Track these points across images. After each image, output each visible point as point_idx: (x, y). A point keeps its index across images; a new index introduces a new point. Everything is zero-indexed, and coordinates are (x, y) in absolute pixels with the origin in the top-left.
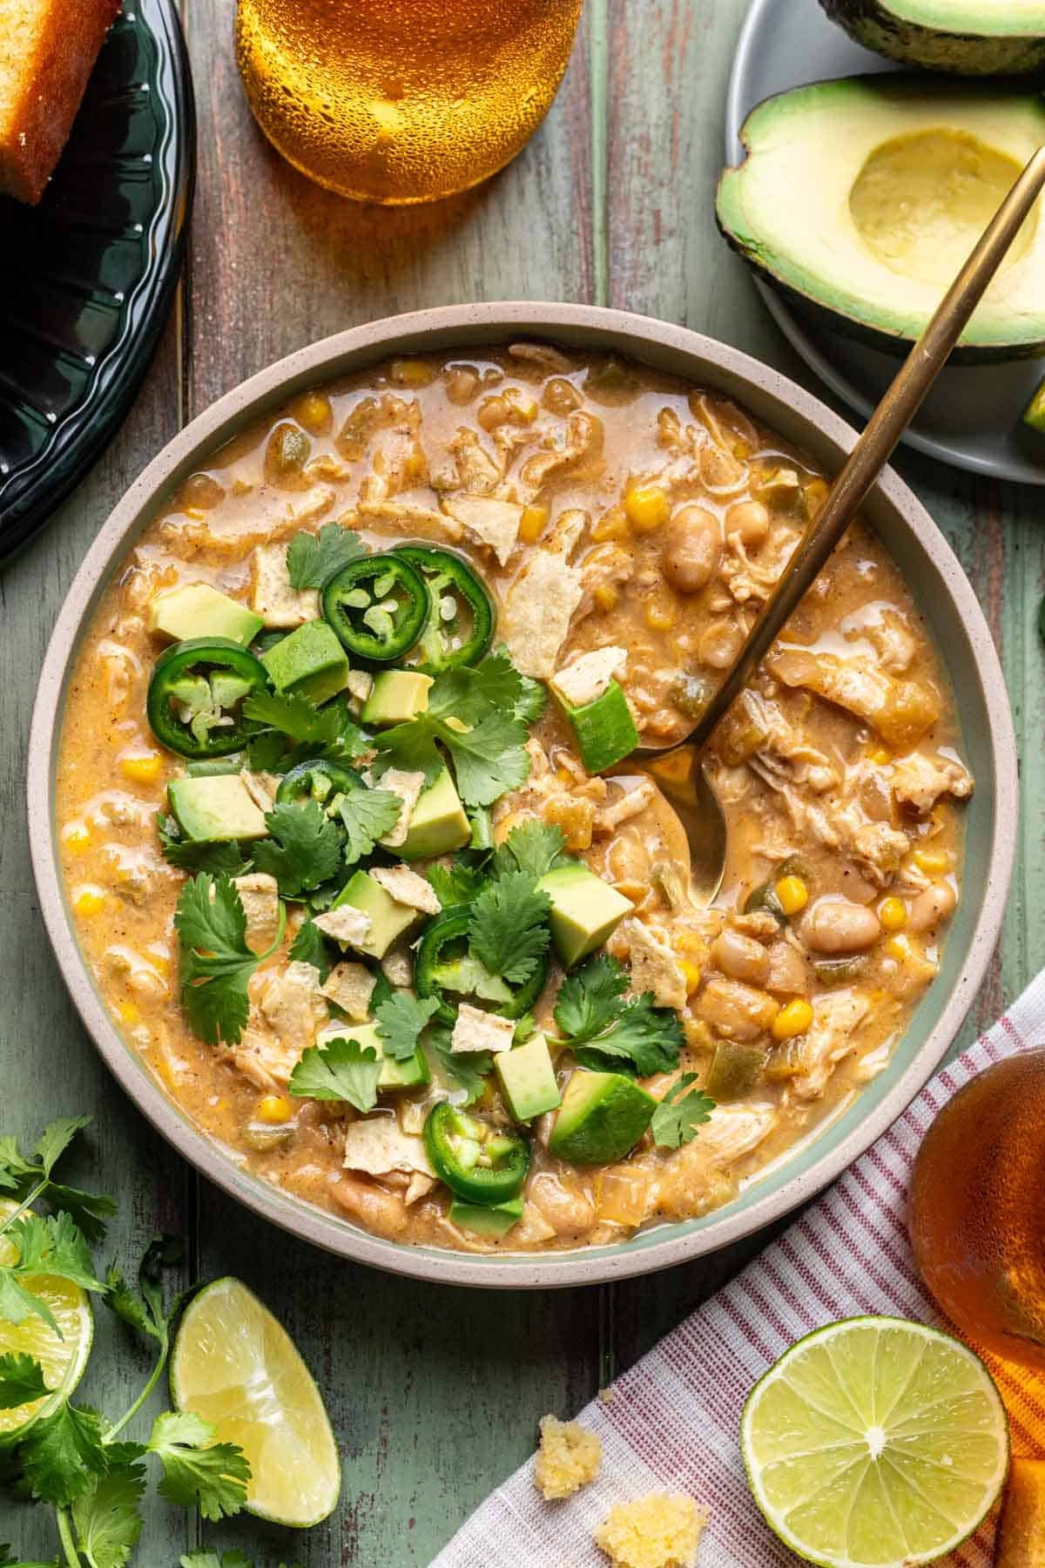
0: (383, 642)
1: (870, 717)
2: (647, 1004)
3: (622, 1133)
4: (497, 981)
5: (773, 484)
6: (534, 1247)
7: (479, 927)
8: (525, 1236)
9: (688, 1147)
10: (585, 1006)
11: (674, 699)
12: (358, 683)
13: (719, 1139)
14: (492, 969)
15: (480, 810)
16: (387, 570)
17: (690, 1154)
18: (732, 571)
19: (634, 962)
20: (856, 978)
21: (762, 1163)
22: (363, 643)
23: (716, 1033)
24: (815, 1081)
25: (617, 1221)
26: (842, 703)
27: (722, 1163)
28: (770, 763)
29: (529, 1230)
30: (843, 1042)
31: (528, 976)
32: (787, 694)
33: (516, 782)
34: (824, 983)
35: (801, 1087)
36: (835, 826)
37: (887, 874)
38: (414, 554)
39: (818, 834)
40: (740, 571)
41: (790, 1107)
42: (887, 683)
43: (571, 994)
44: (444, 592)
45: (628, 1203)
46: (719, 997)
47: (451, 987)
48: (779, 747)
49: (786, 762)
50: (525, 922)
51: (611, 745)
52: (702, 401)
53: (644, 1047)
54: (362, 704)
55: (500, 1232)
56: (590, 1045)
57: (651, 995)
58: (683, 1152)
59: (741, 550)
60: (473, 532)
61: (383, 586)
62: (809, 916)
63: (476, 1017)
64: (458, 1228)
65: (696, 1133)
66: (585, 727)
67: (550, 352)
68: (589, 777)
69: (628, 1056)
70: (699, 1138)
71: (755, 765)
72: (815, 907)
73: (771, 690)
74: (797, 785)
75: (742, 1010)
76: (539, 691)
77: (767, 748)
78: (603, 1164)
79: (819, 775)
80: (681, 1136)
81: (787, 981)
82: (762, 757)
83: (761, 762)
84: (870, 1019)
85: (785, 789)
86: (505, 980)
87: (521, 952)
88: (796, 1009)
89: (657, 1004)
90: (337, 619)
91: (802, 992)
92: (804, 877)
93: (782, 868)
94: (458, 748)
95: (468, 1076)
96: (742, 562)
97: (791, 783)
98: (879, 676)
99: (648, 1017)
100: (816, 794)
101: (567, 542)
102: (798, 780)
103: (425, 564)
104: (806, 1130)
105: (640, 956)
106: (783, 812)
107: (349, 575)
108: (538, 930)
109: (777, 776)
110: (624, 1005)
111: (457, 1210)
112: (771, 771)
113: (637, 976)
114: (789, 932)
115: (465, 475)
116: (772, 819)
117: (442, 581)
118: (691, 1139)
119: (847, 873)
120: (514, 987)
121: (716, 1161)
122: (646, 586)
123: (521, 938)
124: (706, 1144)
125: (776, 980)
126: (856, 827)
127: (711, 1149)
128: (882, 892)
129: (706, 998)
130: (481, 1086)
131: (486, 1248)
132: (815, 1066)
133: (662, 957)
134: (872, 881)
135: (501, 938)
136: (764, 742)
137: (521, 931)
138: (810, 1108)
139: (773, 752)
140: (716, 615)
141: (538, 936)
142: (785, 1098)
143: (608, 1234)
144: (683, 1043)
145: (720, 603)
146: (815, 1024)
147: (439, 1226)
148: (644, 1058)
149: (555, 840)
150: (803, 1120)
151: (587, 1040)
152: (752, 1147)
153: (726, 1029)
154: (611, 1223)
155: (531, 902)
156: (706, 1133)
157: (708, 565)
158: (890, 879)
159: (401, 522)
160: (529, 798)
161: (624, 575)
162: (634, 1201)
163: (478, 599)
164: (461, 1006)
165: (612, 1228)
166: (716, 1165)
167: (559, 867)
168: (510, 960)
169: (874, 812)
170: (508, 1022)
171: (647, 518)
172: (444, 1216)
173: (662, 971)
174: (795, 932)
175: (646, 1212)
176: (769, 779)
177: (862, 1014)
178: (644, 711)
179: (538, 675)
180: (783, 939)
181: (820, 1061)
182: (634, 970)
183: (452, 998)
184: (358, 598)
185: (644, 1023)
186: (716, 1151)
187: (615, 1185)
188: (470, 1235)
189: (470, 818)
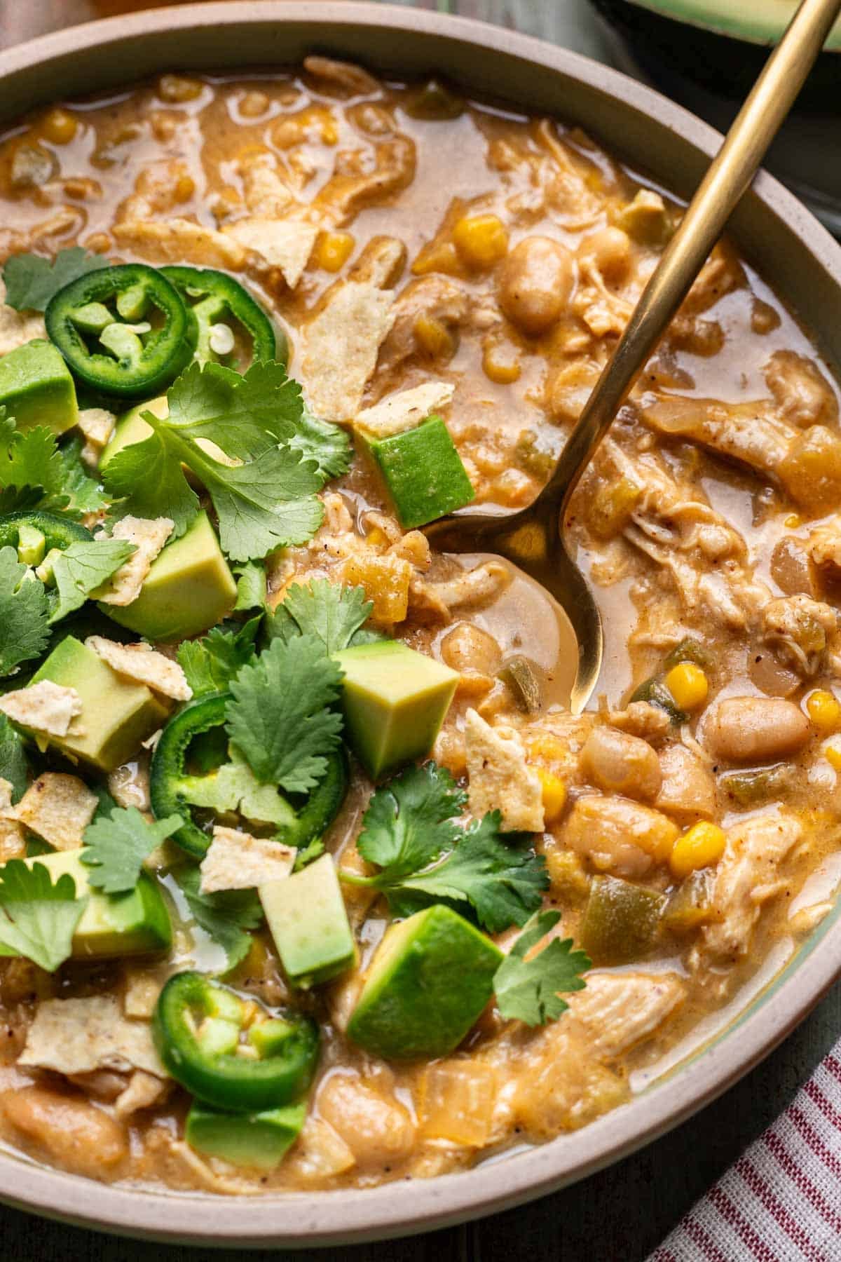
0: (125, 366)
1: (772, 469)
2: (491, 828)
3: (450, 1000)
4: (270, 793)
5: (633, 207)
6: (322, 1184)
7: (241, 711)
8: (307, 1167)
9: (555, 1027)
10: (399, 826)
11: (523, 456)
12: (95, 423)
13: (601, 1014)
14: (265, 774)
15: (250, 566)
16: (134, 281)
17: (558, 1038)
18: (587, 300)
19: (473, 773)
20: (781, 793)
21: (664, 1049)
22: (97, 368)
23: (589, 866)
24: (734, 928)
25: (451, 1139)
26: (737, 454)
27: (608, 1052)
28: (651, 528)
29: (316, 1158)
30: (769, 875)
31: (314, 783)
32: (667, 443)
33: (303, 536)
34: (739, 800)
35: (713, 939)
36: (738, 600)
37: (811, 654)
38: (177, 274)
39: (717, 609)
40: (596, 299)
41: (703, 971)
42: (791, 433)
43: (379, 813)
44: (215, 320)
45: (465, 1109)
46: (593, 815)
47: (202, 802)
48: (659, 503)
49: (669, 523)
50: (305, 703)
51: (432, 490)
52: (544, 127)
53: (488, 887)
54: (100, 450)
55: (269, 1162)
56: (409, 884)
57: (496, 816)
58: (548, 1035)
59: (597, 277)
60: (259, 256)
61: (129, 302)
62: (711, 709)
63: (239, 842)
64: (205, 1158)
65: (566, 1007)
66: (395, 462)
67: (356, 71)
68: (405, 532)
69: (463, 897)
70: (571, 1013)
71: (631, 535)
72: (718, 699)
73: (646, 441)
74: (687, 552)
75: (625, 831)
76: (342, 437)
77: (644, 507)
78: (430, 1056)
79: (711, 536)
80: (542, 1009)
81: (688, 794)
82: (640, 521)
83: (639, 529)
84: (805, 848)
85: (671, 559)
86: (282, 791)
87: (302, 747)
88: (700, 834)
89: (506, 828)
90: (65, 338)
91: (709, 810)
92: (702, 664)
93: (671, 655)
94: (219, 485)
95: (230, 934)
96: (600, 291)
97: (678, 550)
98: (780, 425)
99: (493, 848)
100: (712, 561)
101: (379, 271)
102: (685, 546)
103: (191, 285)
104: (725, 1001)
105: (478, 762)
106: (672, 589)
107: (85, 287)
108: (326, 715)
109: (660, 545)
110: (458, 830)
111: (197, 1125)
112: (652, 539)
113: (477, 792)
114: (685, 731)
115: (251, 197)
116: (659, 601)
117: (213, 305)
118: (558, 1014)
119: (758, 659)
120: (296, 801)
121: (598, 1049)
122: (483, 329)
123: (301, 727)
124: (582, 1024)
125: (671, 793)
126: (764, 603)
127: (589, 1030)
128: (807, 682)
129: (574, 820)
130: (246, 942)
131: (246, 1188)
132: (731, 905)
133: (506, 757)
134: (792, 665)
135: (272, 726)
136: (639, 500)
137: (300, 718)
138: (731, 971)
139: (652, 513)
140: (572, 356)
141: (327, 723)
142: (695, 957)
143: (437, 1163)
144: (546, 886)
145: (576, 340)
146: (729, 852)
147: (174, 1155)
148: (487, 902)
149: (356, 608)
150: (722, 989)
151: (406, 876)
152: (649, 1027)
153: (603, 858)
154: (443, 1143)
155: (314, 675)
156: (578, 1006)
157: (556, 293)
158: (815, 660)
159: (165, 245)
160: (321, 556)
161: (454, 312)
162: (474, 1106)
163: (258, 324)
164: (218, 830)
165: (443, 1152)
166: (598, 1057)
167: (363, 643)
168: (287, 760)
169: (788, 584)
170: (285, 848)
171: (480, 246)
172: (180, 1139)
173: (509, 778)
174: (693, 734)
175: (495, 1127)
176: (651, 549)
177: (792, 840)
178: (487, 473)
179: (340, 419)
180: (679, 741)
181: (738, 898)
182: (472, 782)
183: (202, 817)
184: (94, 314)
185: (488, 856)
186: (597, 1035)
187: (448, 1088)
188: (222, 1168)
189: (237, 577)
